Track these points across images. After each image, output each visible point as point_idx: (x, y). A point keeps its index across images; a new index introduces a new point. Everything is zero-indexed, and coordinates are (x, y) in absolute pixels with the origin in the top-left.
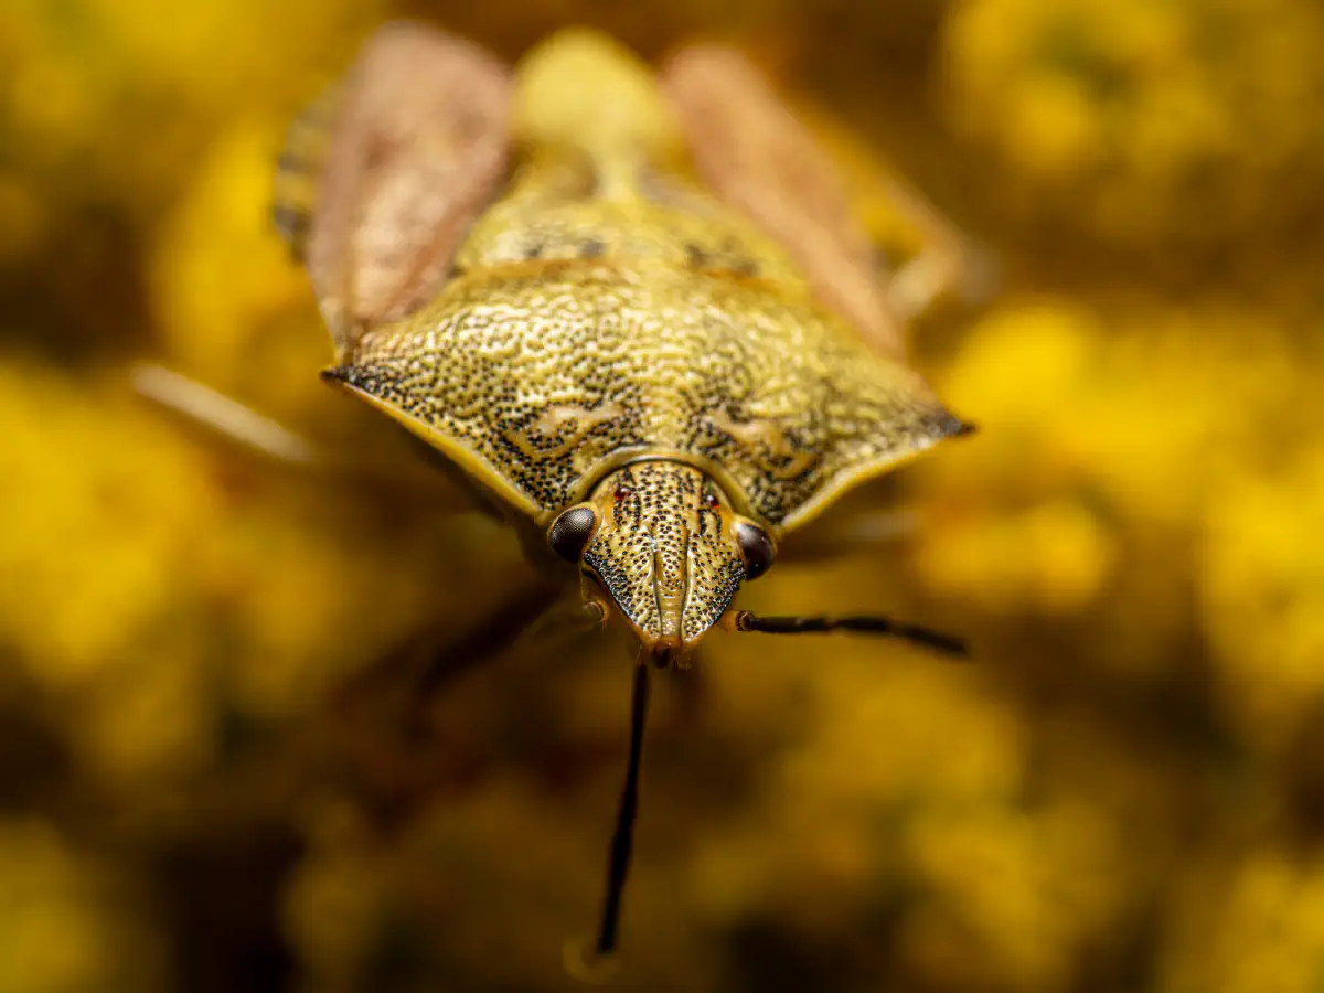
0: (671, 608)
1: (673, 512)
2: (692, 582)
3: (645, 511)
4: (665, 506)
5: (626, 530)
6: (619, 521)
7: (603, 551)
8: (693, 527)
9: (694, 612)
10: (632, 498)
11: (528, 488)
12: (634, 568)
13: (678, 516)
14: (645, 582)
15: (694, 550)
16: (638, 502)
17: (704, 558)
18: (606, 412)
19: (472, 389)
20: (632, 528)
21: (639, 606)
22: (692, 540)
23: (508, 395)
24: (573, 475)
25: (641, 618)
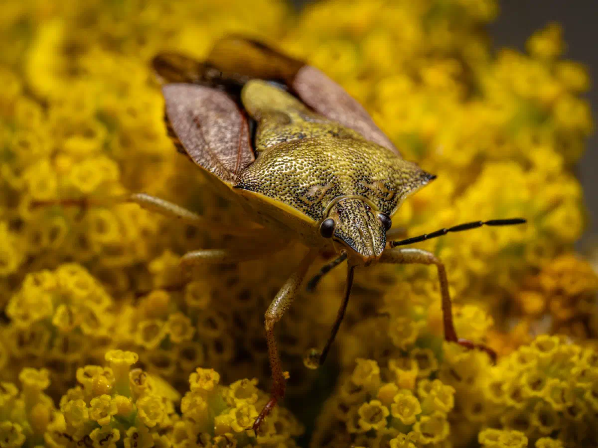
0: (369, 246)
1: (358, 214)
2: (373, 236)
3: (350, 216)
4: (356, 213)
5: (346, 223)
6: (343, 221)
7: (340, 231)
8: (366, 217)
9: (377, 246)
10: (344, 212)
11: (310, 214)
12: (353, 235)
13: (361, 215)
14: (358, 239)
15: (370, 225)
16: (346, 213)
17: (373, 228)
18: (328, 186)
19: (284, 185)
20: (348, 222)
21: (359, 247)
22: (368, 222)
23: (296, 185)
24: (323, 208)
25: (361, 251)
